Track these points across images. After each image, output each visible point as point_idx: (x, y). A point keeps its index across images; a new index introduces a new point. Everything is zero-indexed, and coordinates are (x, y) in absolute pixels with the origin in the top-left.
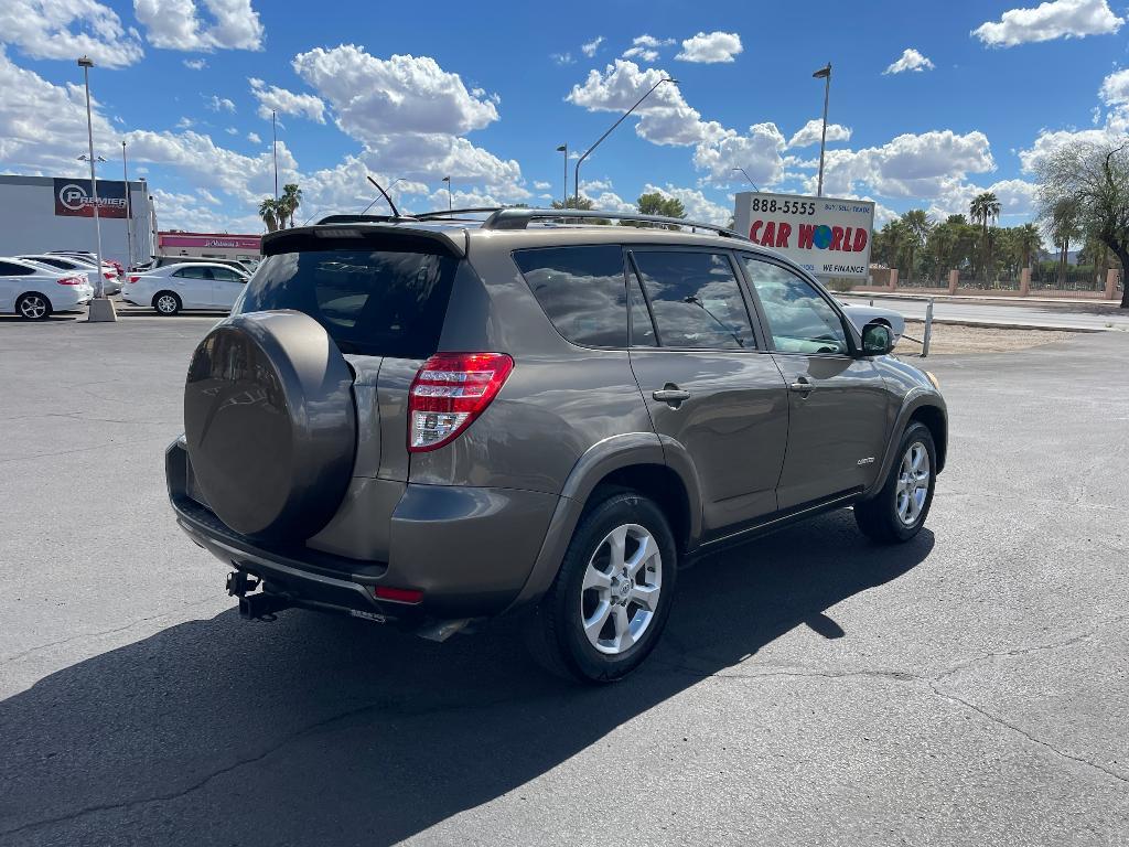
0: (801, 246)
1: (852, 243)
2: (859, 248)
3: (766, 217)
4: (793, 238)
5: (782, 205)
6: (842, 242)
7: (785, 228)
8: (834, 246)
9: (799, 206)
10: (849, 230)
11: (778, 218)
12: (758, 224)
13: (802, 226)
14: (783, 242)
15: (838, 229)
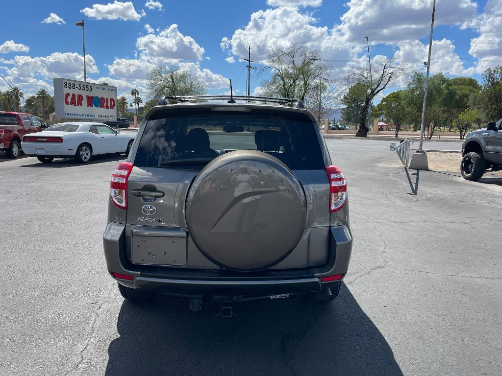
0: (88, 106)
1: (109, 105)
2: (112, 107)
3: (71, 91)
4: (84, 102)
5: (78, 86)
6: (105, 104)
7: (80, 96)
8: (102, 106)
9: (85, 87)
10: (107, 99)
11: (77, 92)
12: (68, 95)
13: (87, 96)
14: (80, 103)
15: (102, 98)
